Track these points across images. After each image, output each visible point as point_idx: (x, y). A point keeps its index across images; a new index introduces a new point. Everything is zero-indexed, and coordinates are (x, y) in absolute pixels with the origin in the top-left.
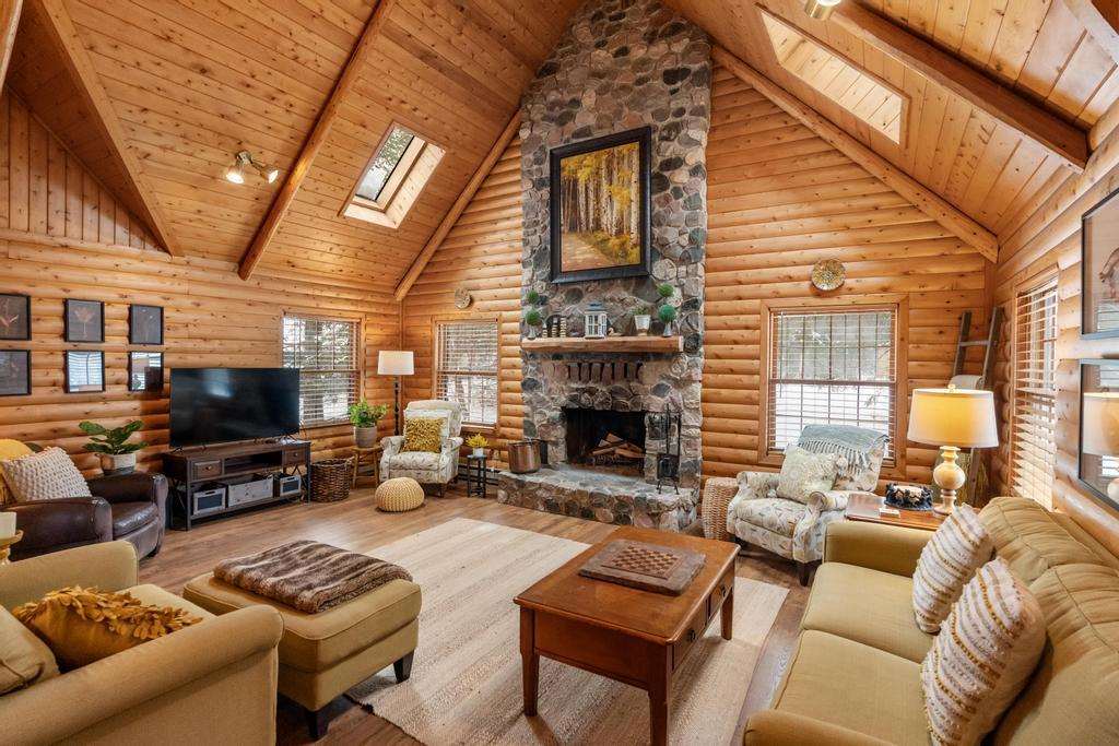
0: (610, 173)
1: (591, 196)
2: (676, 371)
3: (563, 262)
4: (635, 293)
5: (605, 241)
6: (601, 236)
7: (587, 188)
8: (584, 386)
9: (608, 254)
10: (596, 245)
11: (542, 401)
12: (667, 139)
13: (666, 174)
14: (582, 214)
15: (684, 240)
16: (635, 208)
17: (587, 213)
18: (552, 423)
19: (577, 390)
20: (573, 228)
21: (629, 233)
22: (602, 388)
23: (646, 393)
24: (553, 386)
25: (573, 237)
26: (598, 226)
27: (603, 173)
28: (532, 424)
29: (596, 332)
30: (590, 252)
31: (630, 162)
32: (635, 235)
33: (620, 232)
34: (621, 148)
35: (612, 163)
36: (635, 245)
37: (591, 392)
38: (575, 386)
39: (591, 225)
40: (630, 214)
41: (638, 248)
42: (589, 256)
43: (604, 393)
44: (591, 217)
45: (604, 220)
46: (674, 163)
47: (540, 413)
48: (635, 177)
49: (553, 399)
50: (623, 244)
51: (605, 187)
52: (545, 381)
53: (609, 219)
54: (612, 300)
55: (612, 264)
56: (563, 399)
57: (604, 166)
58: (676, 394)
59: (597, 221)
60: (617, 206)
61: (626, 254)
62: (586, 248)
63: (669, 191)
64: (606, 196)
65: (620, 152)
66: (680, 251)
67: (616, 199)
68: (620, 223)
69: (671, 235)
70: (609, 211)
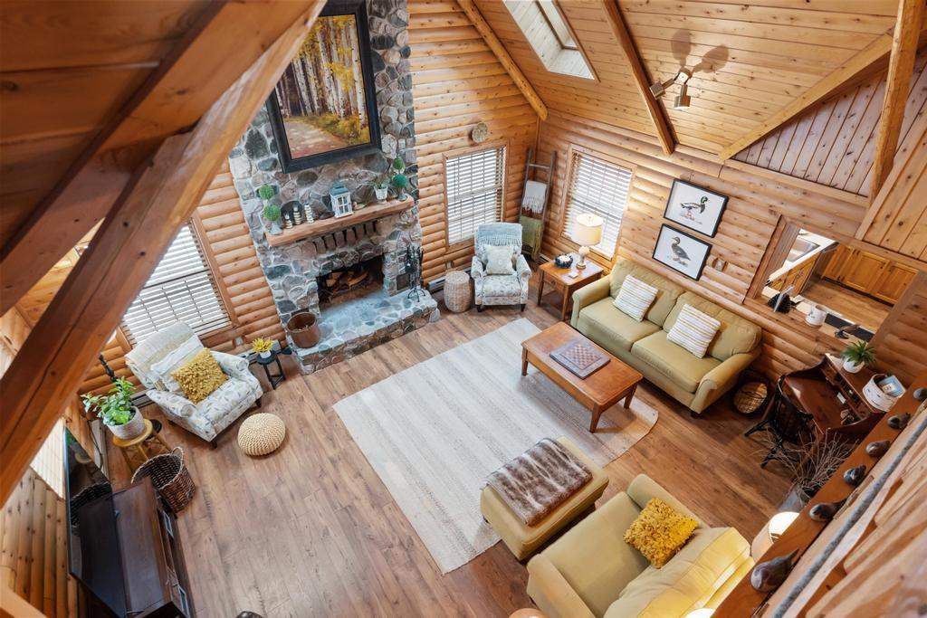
0: (328, 48)
1: (311, 72)
2: (405, 219)
3: (292, 149)
4: (366, 167)
5: (335, 123)
6: (329, 118)
7: (304, 65)
8: (333, 254)
9: (340, 136)
10: (326, 127)
11: (296, 281)
12: (379, 15)
13: (380, 52)
14: (304, 94)
15: (403, 118)
16: (359, 88)
17: (309, 94)
18: (310, 294)
19: (328, 258)
20: (297, 110)
21: (357, 113)
22: (350, 250)
23: (384, 240)
24: (302, 265)
25: (298, 122)
26: (324, 108)
27: (320, 46)
28: (289, 302)
29: (347, 210)
30: (321, 136)
31: (348, 38)
32: (362, 116)
33: (348, 114)
34: (336, 18)
35: (329, 37)
36: (364, 125)
37: (341, 256)
38: (325, 256)
39: (316, 107)
40: (355, 94)
41: (368, 128)
42: (320, 140)
43: (352, 253)
44: (315, 99)
45: (330, 101)
46: (387, 42)
47: (296, 290)
48: (355, 55)
49: (306, 275)
50: (353, 125)
51: (324, 64)
52: (294, 262)
53: (334, 100)
54: (346, 176)
55: (345, 145)
56: (317, 271)
57: (319, 38)
58: (405, 234)
59: (323, 102)
60: (341, 86)
61: (357, 135)
62: (316, 131)
63: (384, 71)
64: (327, 75)
65: (335, 24)
66: (400, 127)
67: (339, 78)
68: (347, 104)
69: (393, 114)
70: (333, 92)
